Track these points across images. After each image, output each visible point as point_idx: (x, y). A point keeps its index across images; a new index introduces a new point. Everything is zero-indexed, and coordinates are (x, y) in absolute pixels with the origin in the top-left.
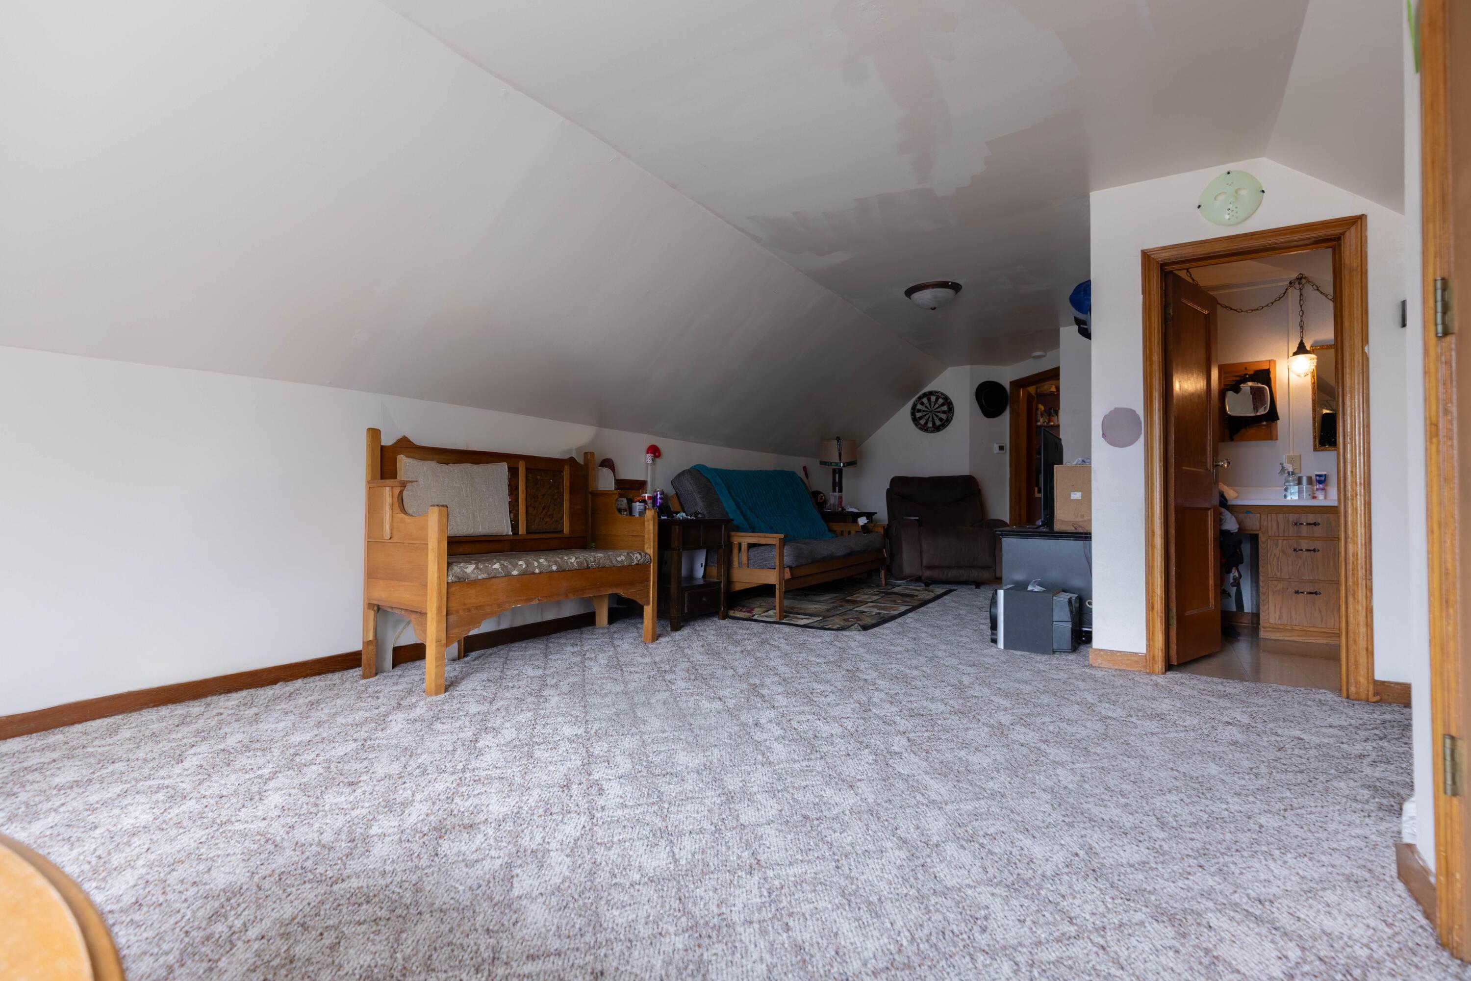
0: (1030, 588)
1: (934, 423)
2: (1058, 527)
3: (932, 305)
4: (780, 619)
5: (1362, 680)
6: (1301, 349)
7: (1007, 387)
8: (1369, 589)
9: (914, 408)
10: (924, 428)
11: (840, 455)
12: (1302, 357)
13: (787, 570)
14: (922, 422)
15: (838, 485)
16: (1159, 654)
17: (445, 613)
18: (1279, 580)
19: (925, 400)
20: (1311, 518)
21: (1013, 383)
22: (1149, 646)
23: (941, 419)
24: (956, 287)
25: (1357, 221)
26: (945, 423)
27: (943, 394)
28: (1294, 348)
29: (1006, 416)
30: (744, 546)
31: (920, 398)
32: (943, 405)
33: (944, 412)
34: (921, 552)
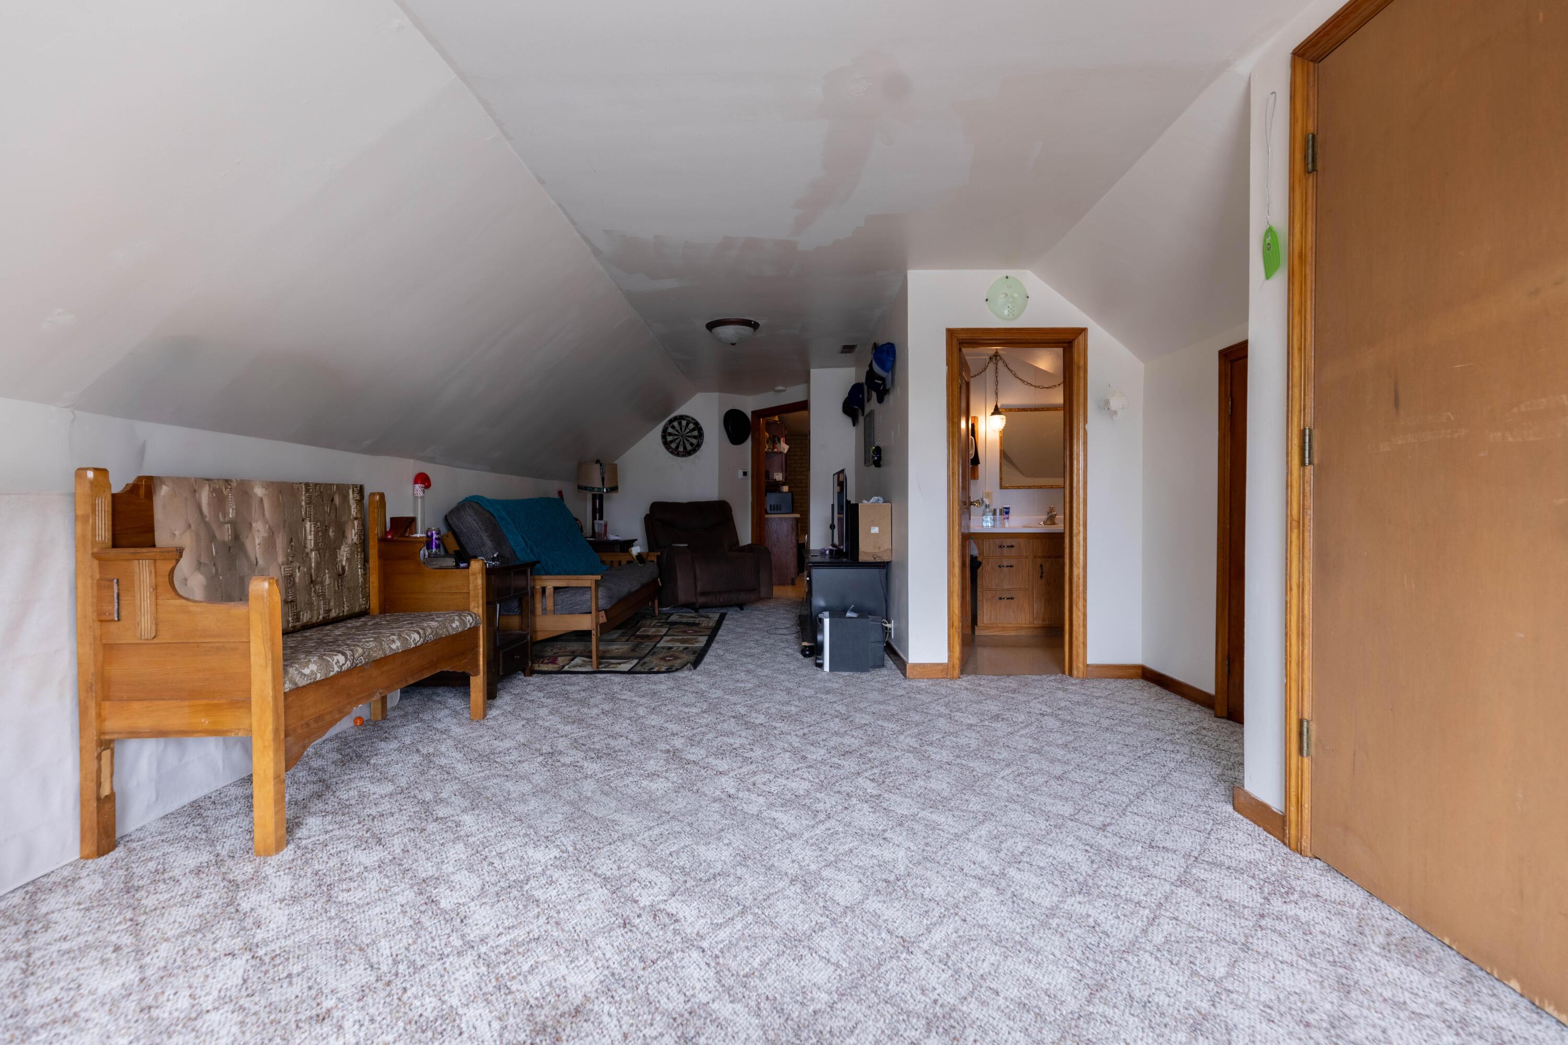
0: (849, 614)
1: (685, 448)
2: (862, 558)
3: (734, 341)
4: (598, 667)
5: (1081, 665)
6: (997, 411)
7: (749, 416)
8: (1085, 600)
9: (665, 431)
10: (675, 452)
11: (603, 479)
12: (997, 417)
13: (602, 613)
14: (673, 446)
15: (598, 512)
16: (957, 662)
17: (283, 736)
18: (990, 590)
19: (676, 424)
20: (1009, 542)
21: (754, 413)
22: (949, 657)
23: (692, 444)
24: (755, 326)
25: (1083, 331)
26: (696, 448)
27: (693, 419)
28: (991, 409)
29: (749, 443)
30: (549, 591)
31: (671, 421)
32: (693, 430)
33: (695, 437)
34: (695, 578)
